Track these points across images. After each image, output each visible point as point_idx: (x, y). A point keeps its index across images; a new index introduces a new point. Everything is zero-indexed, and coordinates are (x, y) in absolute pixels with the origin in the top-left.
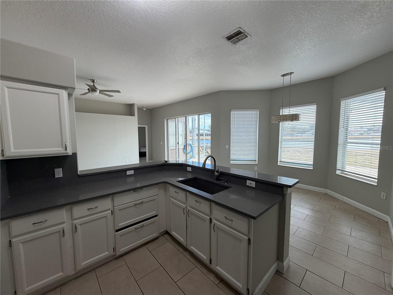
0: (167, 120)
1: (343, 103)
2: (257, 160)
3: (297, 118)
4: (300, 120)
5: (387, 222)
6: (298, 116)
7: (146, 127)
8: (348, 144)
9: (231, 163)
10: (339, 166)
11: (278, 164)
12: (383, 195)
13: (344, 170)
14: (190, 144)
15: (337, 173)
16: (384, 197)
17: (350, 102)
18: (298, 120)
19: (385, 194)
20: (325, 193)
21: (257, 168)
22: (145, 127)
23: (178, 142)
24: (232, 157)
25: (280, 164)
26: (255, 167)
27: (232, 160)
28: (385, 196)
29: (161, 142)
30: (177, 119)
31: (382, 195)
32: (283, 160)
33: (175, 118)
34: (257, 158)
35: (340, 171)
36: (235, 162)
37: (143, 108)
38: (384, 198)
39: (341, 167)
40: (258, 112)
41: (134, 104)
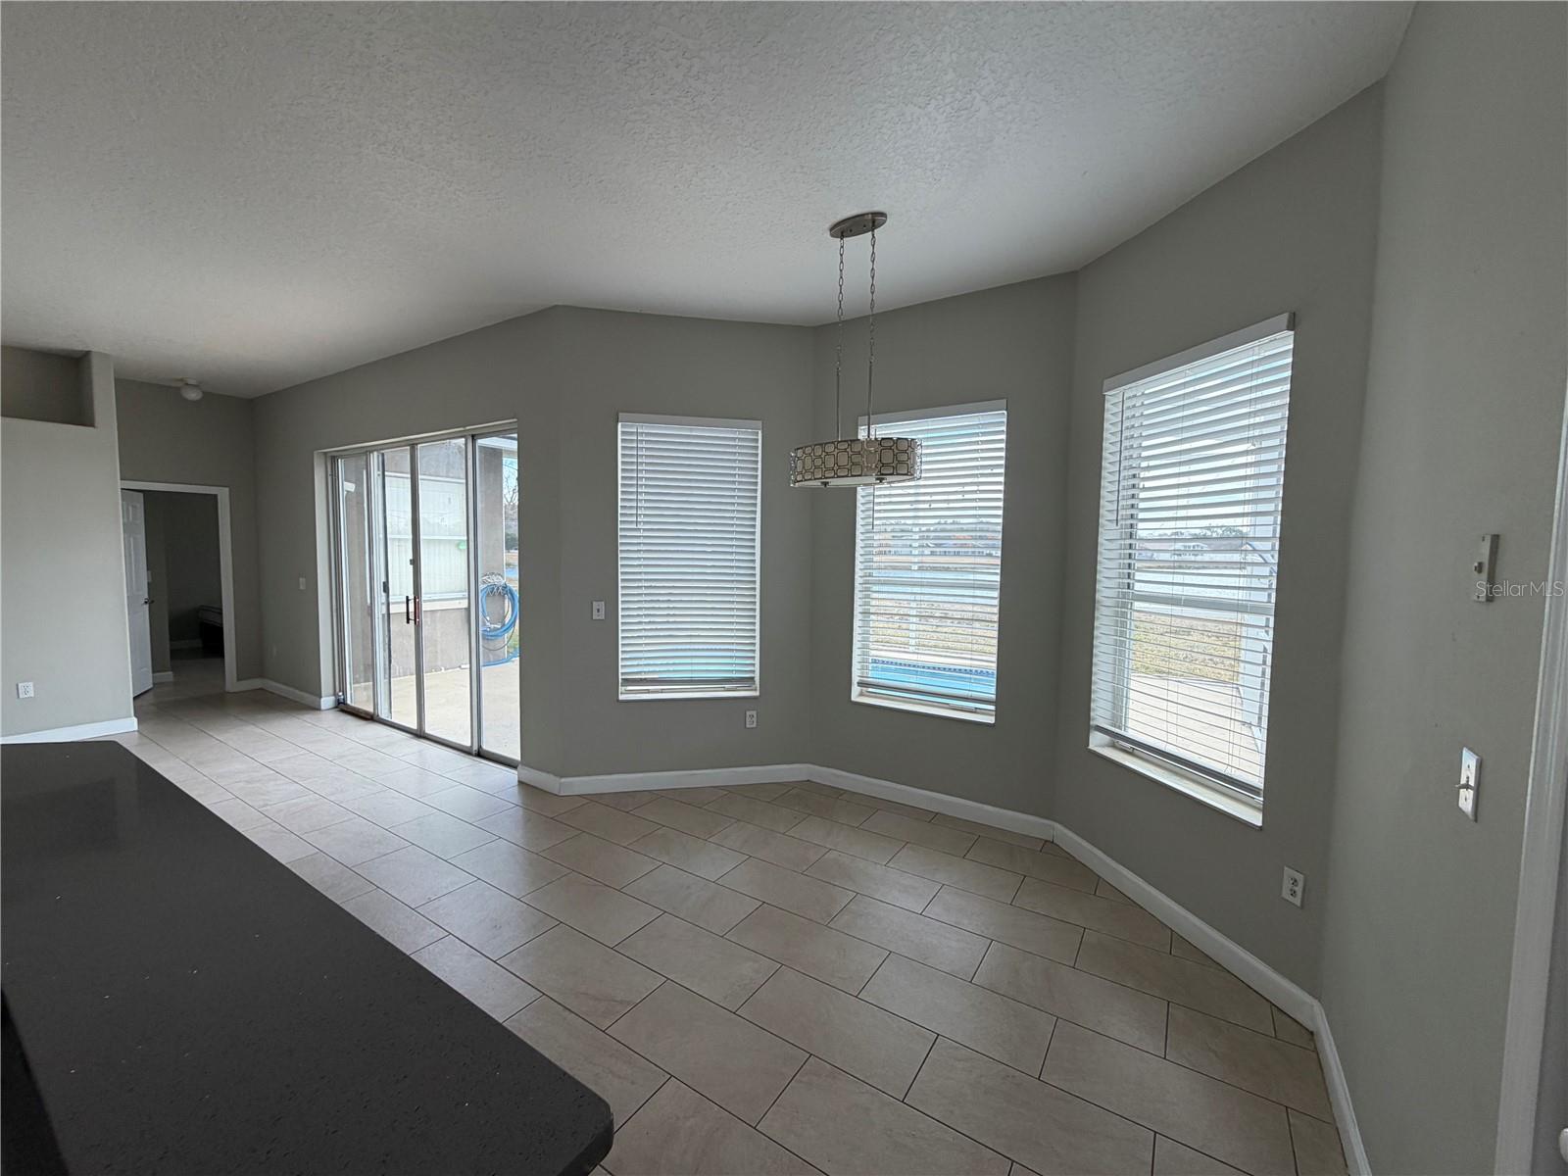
1: (1114, 401)
2: (757, 679)
3: (900, 462)
4: (917, 475)
5: (1312, 1033)
6: (905, 452)
7: (223, 495)
8: (1137, 605)
9: (621, 697)
10: (1100, 713)
11: (855, 697)
12: (1290, 884)
13: (1122, 732)
15: (1091, 747)
16: (1294, 893)
18: (909, 474)
19: (1300, 877)
21: (755, 719)
22: (215, 496)
23: (383, 579)
24: (624, 669)
25: (861, 694)
26: (748, 713)
27: (627, 682)
28: (1299, 889)
29: (301, 579)
31: (1287, 885)
32: (873, 676)
34: (757, 668)
35: (1107, 738)
36: (648, 692)
37: (180, 384)
38: (1297, 901)
39: (1108, 715)
40: (760, 432)
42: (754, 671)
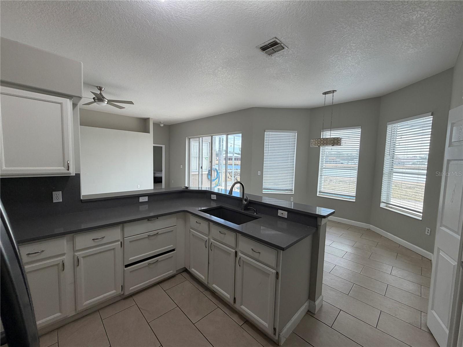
0: (190, 139)
1: (390, 128)
2: (293, 190)
3: (338, 142)
4: (342, 145)
5: (431, 260)
6: (340, 140)
9: (263, 192)
10: (383, 198)
11: (318, 195)
12: (427, 231)
13: (389, 203)
14: (216, 169)
15: (381, 206)
17: (397, 126)
18: (340, 145)
19: (430, 229)
20: (368, 229)
21: (293, 199)
22: (162, 147)
23: (201, 166)
24: (264, 186)
25: (319, 195)
26: (291, 198)
27: (264, 189)
28: (429, 232)
30: (201, 138)
32: (323, 190)
33: (199, 138)
34: (294, 188)
35: (385, 204)
36: (268, 192)
37: (160, 123)
38: (429, 234)
39: (386, 199)
40: (296, 133)
41: (149, 119)
42: (293, 188)
